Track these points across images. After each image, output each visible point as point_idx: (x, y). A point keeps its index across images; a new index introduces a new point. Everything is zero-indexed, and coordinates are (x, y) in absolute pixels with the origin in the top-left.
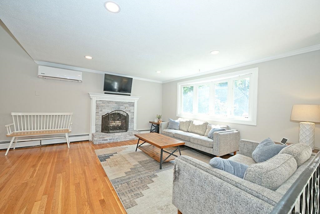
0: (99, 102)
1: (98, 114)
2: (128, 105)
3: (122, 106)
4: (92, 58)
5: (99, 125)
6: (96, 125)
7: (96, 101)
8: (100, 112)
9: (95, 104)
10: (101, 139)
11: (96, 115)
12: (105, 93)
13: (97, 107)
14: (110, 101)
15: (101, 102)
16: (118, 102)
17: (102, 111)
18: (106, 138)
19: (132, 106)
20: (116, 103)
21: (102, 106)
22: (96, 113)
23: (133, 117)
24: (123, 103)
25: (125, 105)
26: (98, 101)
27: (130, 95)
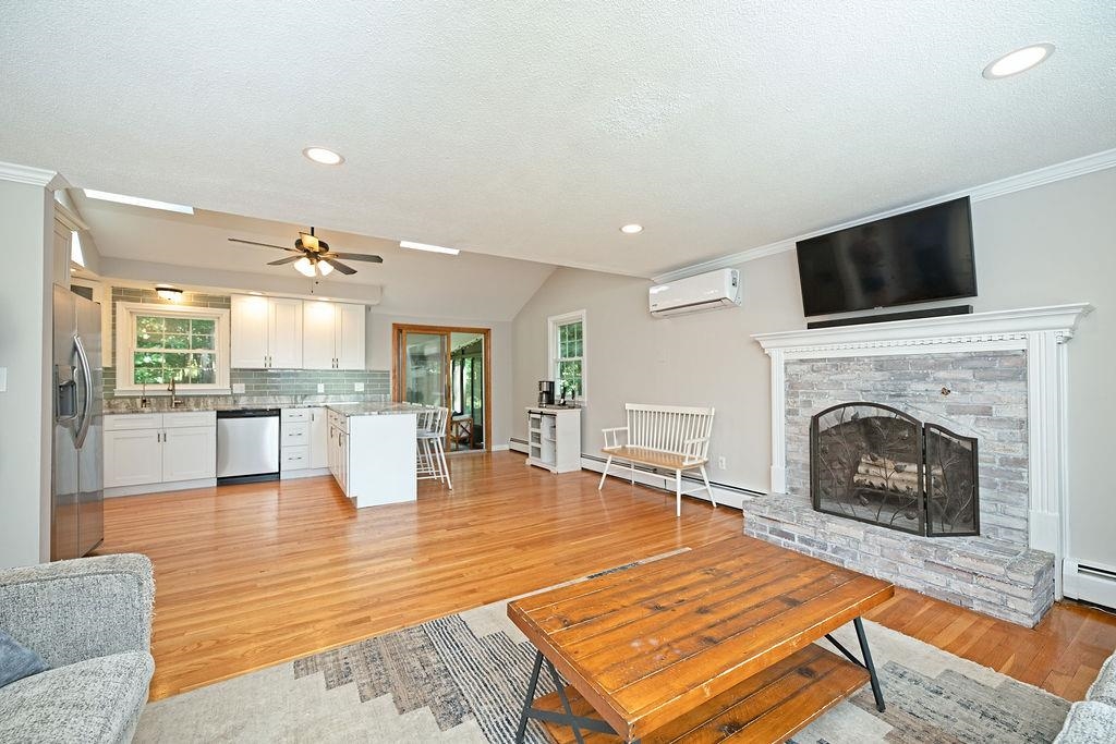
0: (798, 368)
1: (796, 418)
2: (968, 375)
3: (924, 378)
4: (640, 228)
5: (799, 466)
6: (788, 463)
7: (786, 364)
8: (802, 411)
9: (783, 378)
10: (768, 525)
11: (789, 422)
12: (811, 326)
13: (792, 387)
14: (843, 359)
15: (805, 367)
16: (891, 359)
17: (810, 406)
18: (785, 528)
19: (1006, 379)
20: (881, 364)
21: (812, 385)
22: (789, 412)
23: (1020, 454)
24: (925, 367)
25: (942, 374)
26: (794, 363)
27: (965, 310)
